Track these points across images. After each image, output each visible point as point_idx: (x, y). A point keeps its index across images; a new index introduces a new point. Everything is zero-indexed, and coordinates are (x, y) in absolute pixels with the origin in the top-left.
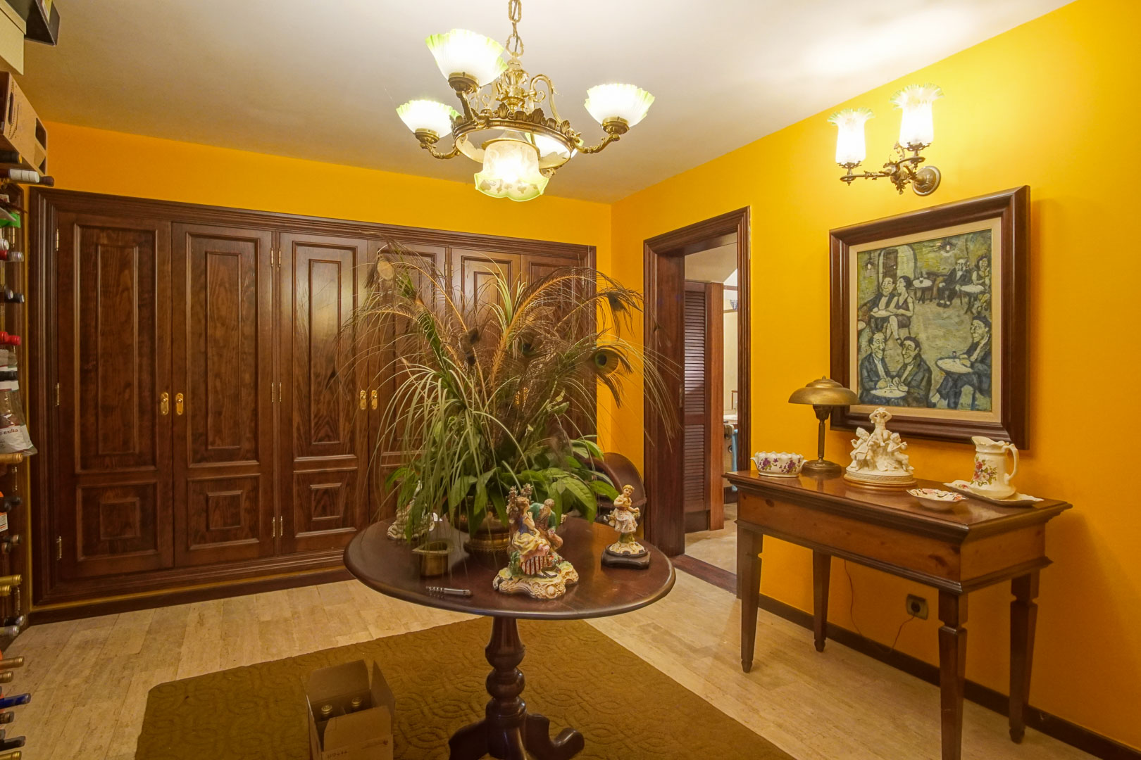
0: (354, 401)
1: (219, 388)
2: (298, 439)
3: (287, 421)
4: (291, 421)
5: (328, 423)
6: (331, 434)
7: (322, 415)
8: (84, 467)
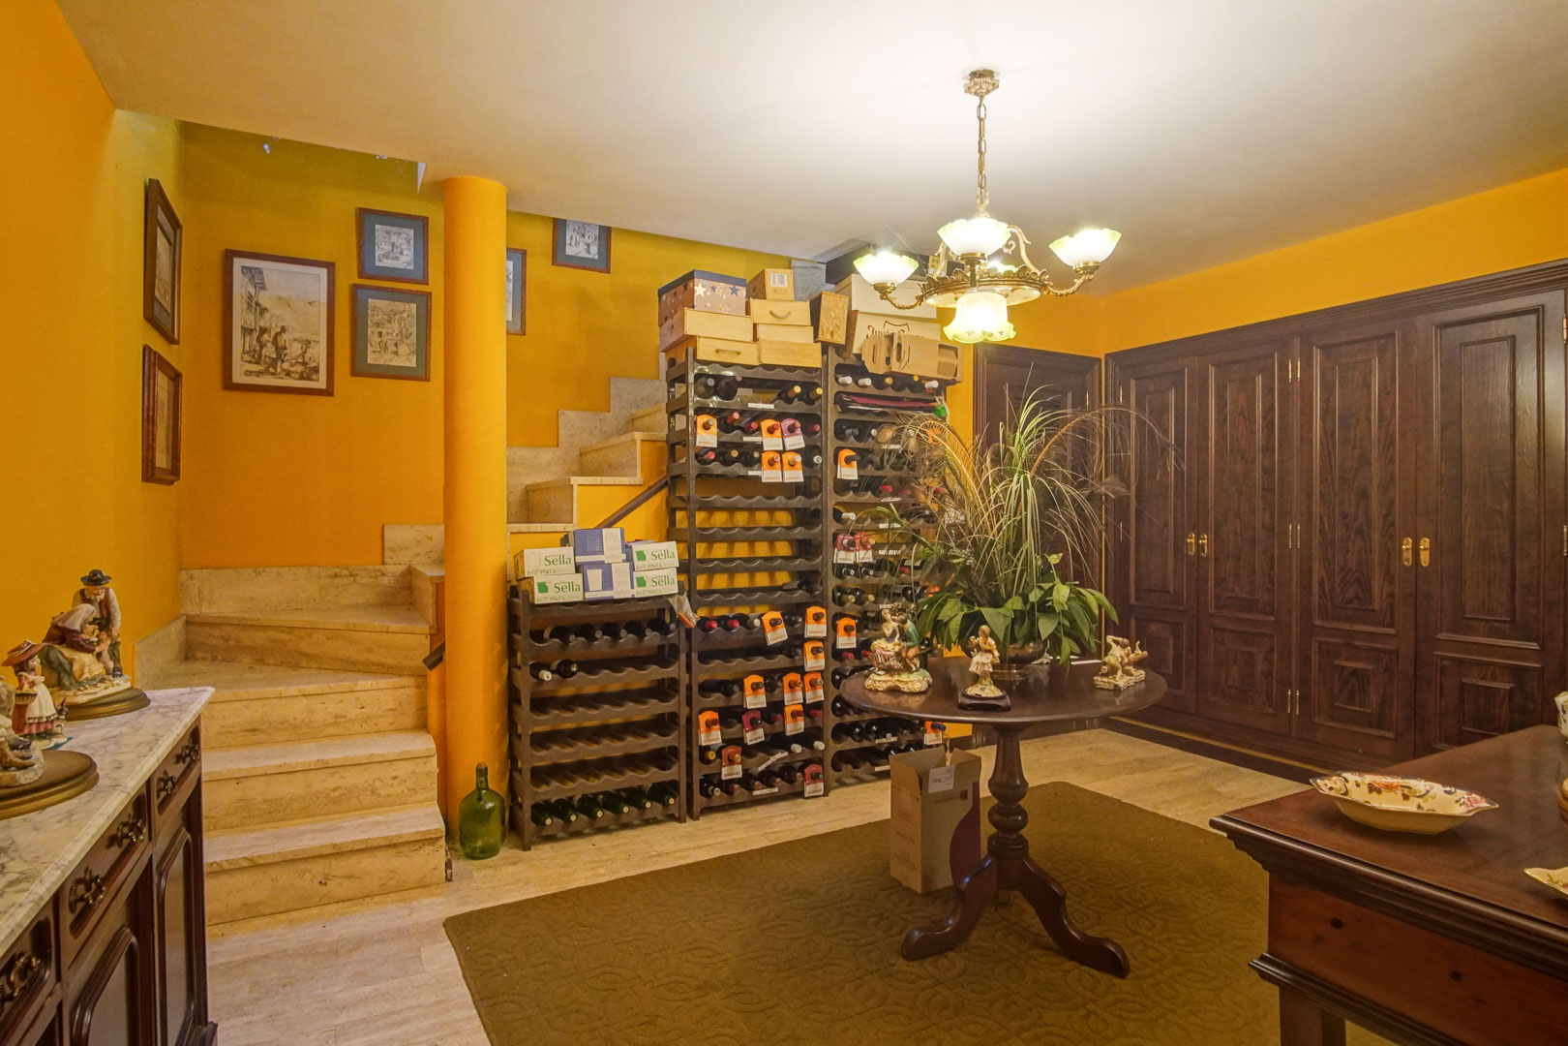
0: (1392, 552)
1: (1238, 530)
2: (1320, 597)
3: (1307, 572)
4: (1310, 571)
5: (1358, 580)
6: (1362, 596)
7: (1351, 569)
8: (1138, 599)
